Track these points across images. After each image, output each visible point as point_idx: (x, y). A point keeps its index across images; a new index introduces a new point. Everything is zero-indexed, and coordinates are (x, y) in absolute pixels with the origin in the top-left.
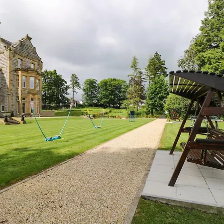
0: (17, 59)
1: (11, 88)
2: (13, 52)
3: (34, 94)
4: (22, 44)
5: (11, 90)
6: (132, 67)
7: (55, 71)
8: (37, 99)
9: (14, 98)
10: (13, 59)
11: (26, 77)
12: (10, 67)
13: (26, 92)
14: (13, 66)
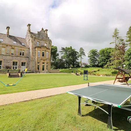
0: (36, 41)
1: (32, 57)
2: (34, 38)
3: (44, 60)
4: (39, 33)
5: (33, 58)
6: (113, 36)
7: (71, 47)
8: (46, 63)
9: (34, 62)
10: (34, 42)
11: (40, 50)
12: (32, 46)
13: (40, 59)
14: (34, 45)
